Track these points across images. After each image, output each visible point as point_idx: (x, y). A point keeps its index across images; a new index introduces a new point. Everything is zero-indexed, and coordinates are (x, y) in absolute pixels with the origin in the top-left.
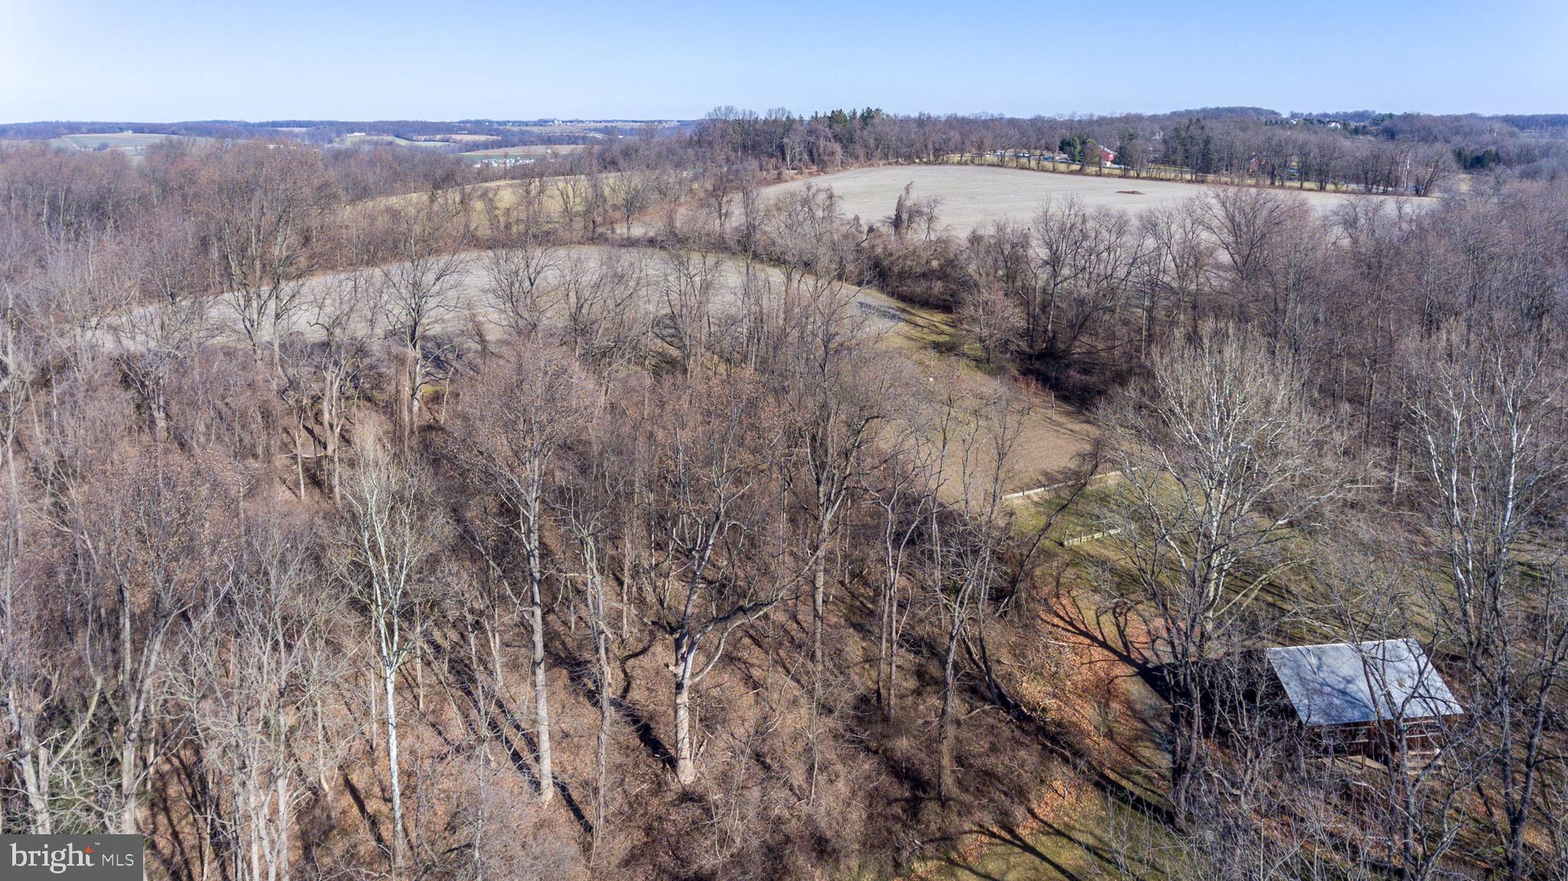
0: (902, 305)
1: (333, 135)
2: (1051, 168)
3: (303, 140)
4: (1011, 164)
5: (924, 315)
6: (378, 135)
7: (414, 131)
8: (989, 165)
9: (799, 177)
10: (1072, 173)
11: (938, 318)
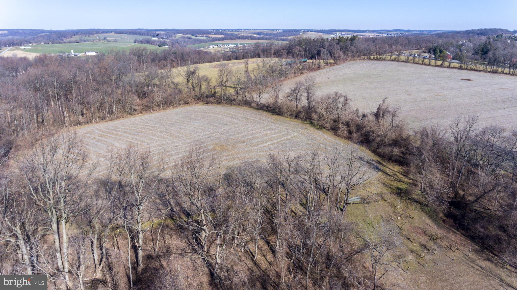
0: (378, 159)
1: (172, 35)
2: (428, 64)
3: (163, 36)
4: (411, 61)
5: (390, 167)
6: (186, 34)
7: (197, 34)
8: (402, 61)
9: (327, 67)
10: (437, 66)
11: (397, 168)
